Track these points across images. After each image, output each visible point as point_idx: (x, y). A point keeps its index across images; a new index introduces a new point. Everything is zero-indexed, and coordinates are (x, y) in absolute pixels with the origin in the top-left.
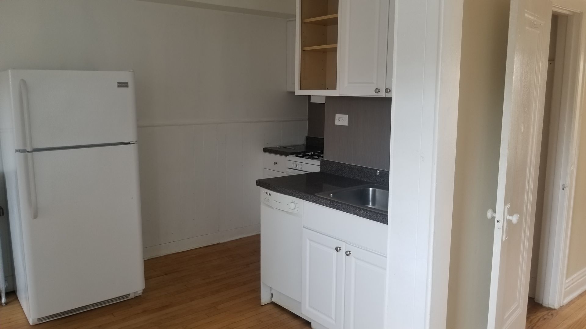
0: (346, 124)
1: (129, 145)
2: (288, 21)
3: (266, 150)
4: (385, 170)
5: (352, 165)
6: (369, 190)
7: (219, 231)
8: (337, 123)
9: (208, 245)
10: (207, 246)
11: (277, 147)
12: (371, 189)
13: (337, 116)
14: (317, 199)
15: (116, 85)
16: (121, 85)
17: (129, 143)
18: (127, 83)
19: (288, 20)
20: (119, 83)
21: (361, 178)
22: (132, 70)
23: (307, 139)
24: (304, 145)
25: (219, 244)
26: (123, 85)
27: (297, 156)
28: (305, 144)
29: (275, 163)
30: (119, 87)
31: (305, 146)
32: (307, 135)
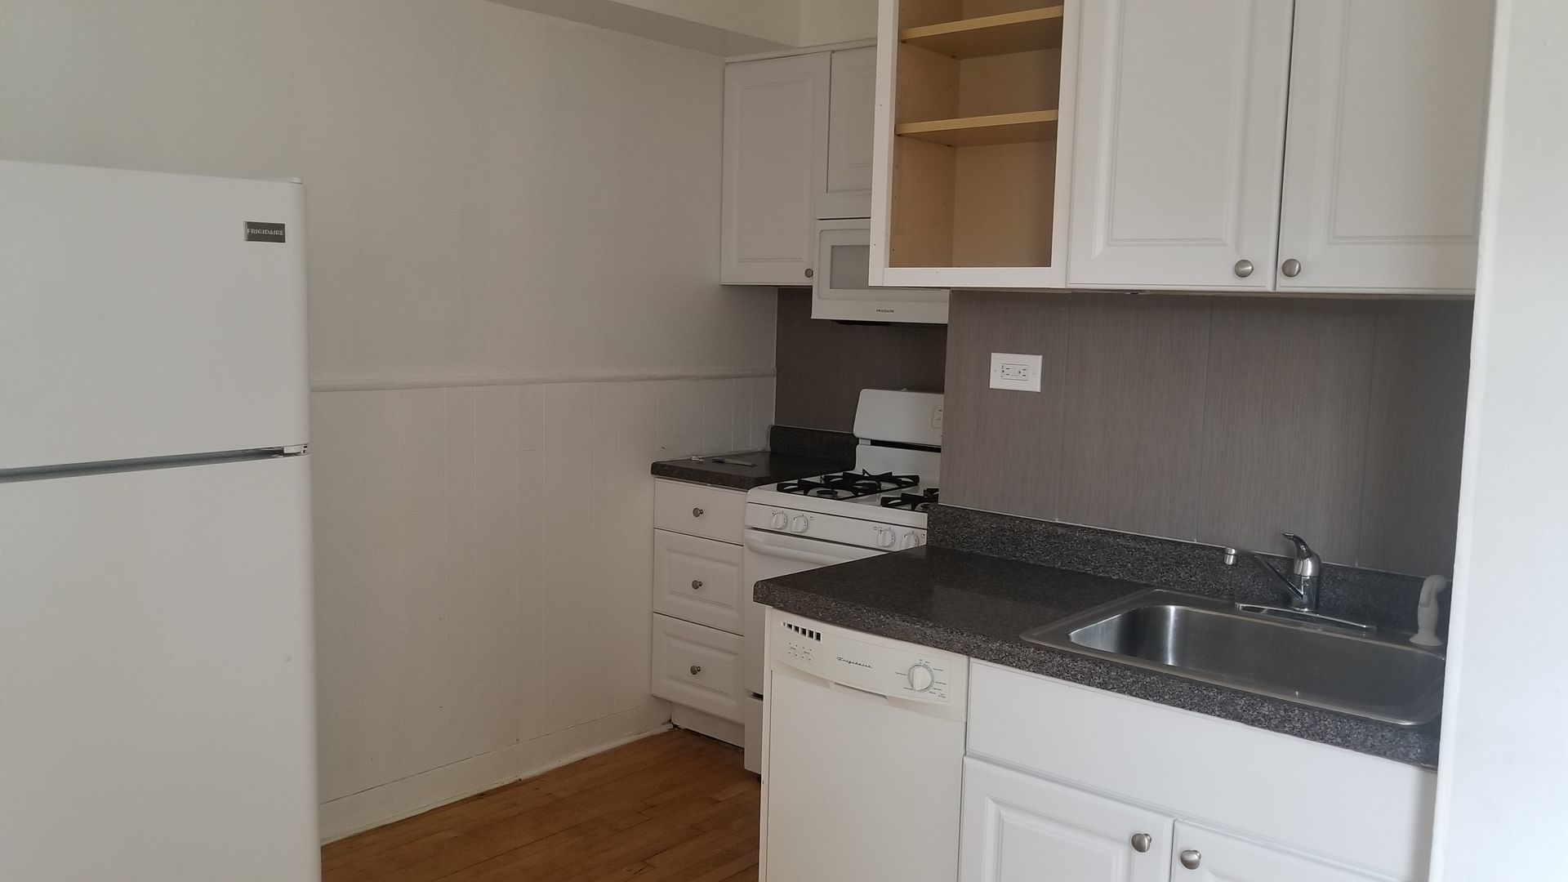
0: (1034, 384)
1: (281, 459)
2: (727, 64)
3: (661, 470)
4: (1195, 542)
5: (1058, 525)
6: (1164, 616)
7: (518, 740)
8: (997, 381)
9: (483, 790)
10: (482, 795)
11: (694, 458)
12: (1172, 609)
13: (998, 360)
14: (1043, 656)
15: (242, 232)
16: (258, 231)
17: (280, 452)
18: (281, 227)
19: (728, 60)
20: (250, 225)
21: (1098, 568)
22: (297, 180)
23: (776, 433)
24: (763, 452)
25: (519, 783)
26: (265, 232)
27: (781, 489)
28: (769, 449)
29: (697, 513)
30: (251, 238)
31: (768, 455)
32: (773, 423)
